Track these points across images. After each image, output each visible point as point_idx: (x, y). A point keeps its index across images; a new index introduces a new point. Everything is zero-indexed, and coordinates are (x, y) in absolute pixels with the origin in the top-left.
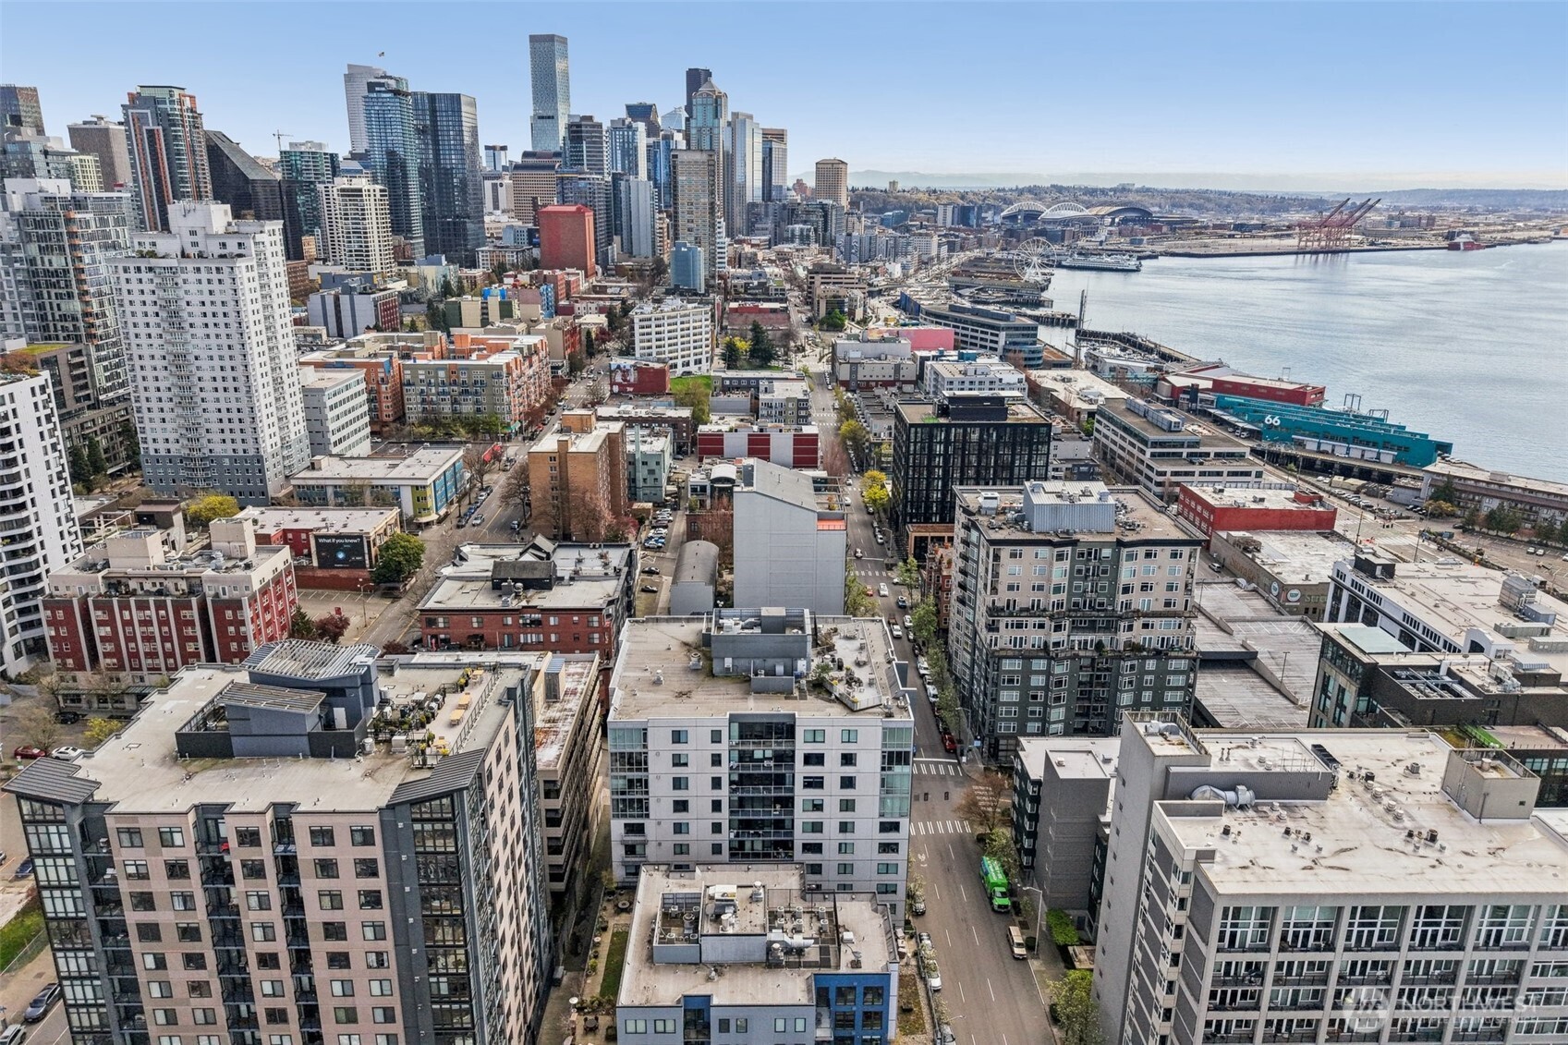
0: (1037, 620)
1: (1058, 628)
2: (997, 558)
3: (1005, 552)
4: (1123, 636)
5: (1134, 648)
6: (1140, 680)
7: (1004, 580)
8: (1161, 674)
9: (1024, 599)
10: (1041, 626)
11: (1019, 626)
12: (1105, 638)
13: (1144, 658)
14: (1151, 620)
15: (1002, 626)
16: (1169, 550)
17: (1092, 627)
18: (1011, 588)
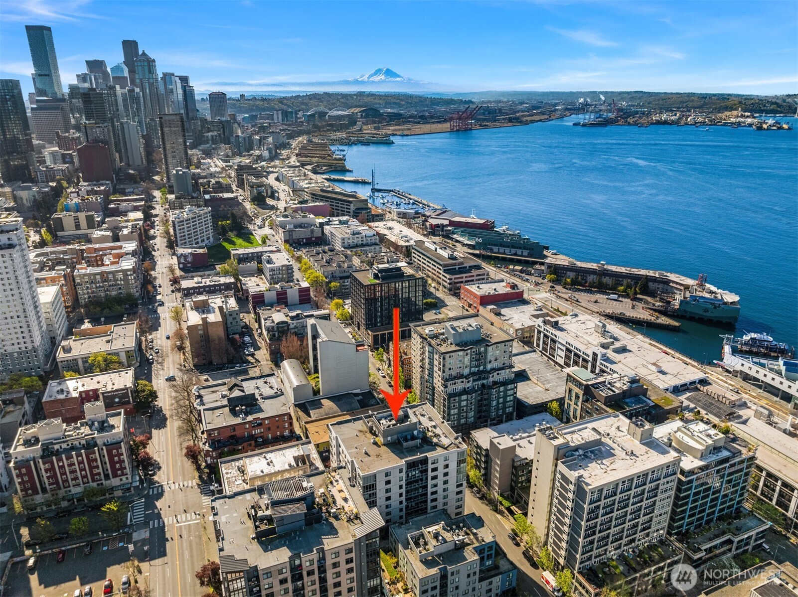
0: (461, 380)
1: (468, 382)
2: (444, 359)
3: (447, 356)
4: (491, 380)
5: (495, 383)
6: (498, 396)
7: (447, 367)
8: (506, 391)
9: (454, 373)
10: (462, 382)
11: (455, 384)
12: (485, 382)
13: (499, 387)
14: (499, 372)
15: (449, 385)
16: (503, 344)
17: (480, 379)
18: (450, 369)
